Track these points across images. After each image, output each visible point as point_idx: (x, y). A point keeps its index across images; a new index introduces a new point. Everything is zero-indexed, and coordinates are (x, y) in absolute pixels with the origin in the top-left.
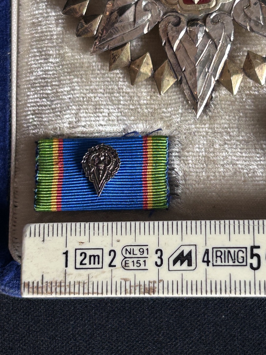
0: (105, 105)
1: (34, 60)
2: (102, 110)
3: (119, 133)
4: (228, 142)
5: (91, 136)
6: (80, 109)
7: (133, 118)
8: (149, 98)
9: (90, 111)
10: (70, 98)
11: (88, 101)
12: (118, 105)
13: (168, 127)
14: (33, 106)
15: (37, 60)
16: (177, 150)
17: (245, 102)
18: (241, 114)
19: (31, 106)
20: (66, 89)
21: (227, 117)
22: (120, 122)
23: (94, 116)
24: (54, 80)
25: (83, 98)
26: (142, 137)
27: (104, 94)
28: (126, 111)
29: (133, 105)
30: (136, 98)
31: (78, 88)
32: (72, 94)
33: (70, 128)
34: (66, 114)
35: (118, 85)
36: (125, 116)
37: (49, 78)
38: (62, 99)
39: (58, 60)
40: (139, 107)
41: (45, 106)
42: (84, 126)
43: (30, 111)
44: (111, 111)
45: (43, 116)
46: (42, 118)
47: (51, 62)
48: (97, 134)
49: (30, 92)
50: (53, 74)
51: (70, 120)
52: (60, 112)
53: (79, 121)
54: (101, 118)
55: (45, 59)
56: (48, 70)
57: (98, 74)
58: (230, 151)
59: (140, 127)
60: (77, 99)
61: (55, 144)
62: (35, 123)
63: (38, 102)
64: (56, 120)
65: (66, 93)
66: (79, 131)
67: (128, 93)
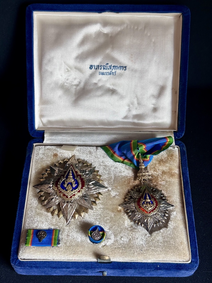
0: (45, 222)
3: (47, 228)
4: (73, 231)
6: (39, 223)
7: (51, 225)
9: (41, 223)
11: (41, 221)
12: (48, 222)
13: (59, 227)
15: (30, 212)
16: (61, 233)
18: (76, 225)
21: (73, 226)
22: (48, 226)
24: (33, 216)
26: (53, 230)
28: (50, 223)
30: (52, 221)
31: (39, 218)
33: (36, 227)
38: (35, 221)
39: (35, 212)
40: (53, 223)
41: (31, 222)
43: (27, 223)
45: (30, 224)
47: (33, 212)
48: (42, 229)
49: (27, 219)
51: (36, 225)
52: (34, 223)
53: (38, 225)
54: (43, 225)
56: (32, 214)
58: (73, 233)
59: (53, 227)
60: (38, 221)
61: (32, 231)
62: (28, 226)
63: (29, 221)
64: (33, 225)
65: (36, 219)
66: (38, 228)
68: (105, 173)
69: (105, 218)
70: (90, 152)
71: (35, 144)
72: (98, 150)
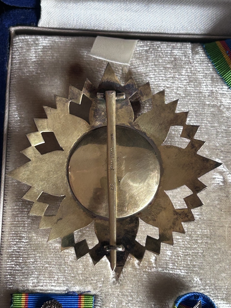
0: (56, 273)
1: (12, 239)
2: (53, 276)
3: (64, 291)
4: (131, 302)
5: (46, 292)
6: (40, 275)
7: (73, 282)
8: (83, 269)
9: (46, 276)
10: (34, 266)
11: (45, 270)
12: (64, 273)
13: (95, 290)
14: (10, 270)
15: (14, 239)
16: (99, 305)
17: (142, 276)
18: (140, 284)
19: (9, 269)
20: (31, 260)
21: (131, 286)
22: (65, 284)
23: (49, 280)
24: (24, 254)
25: (43, 267)
26: (78, 295)
27: (55, 265)
28: (69, 277)
29: (73, 273)
30: (75, 270)
31: (40, 260)
32: (36, 264)
33: (33, 287)
34: (31, 277)
35: (64, 260)
36: (68, 281)
37: (21, 252)
38: (29, 267)
39: (27, 241)
40: (77, 275)
41: (18, 270)
42: (42, 286)
43: (8, 272)
44: (60, 277)
45: (17, 277)
46: (16, 278)
47: (23, 242)
48: (50, 291)
49: (9, 260)
50: (24, 250)
51: (34, 281)
52: (28, 275)
53: (39, 282)
54: (53, 281)
55: (19, 239)
56: (21, 247)
57: (53, 252)
59: (77, 289)
60: (38, 268)
61: (24, 297)
62: (11, 281)
63: (13, 267)
64: (24, 281)
65: (31, 263)
66: (38, 289)
67: (71, 266)
68: (218, 132)
69: (217, 267)
70: (176, 64)
71: (13, 29)
72: (197, 56)
